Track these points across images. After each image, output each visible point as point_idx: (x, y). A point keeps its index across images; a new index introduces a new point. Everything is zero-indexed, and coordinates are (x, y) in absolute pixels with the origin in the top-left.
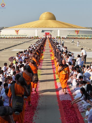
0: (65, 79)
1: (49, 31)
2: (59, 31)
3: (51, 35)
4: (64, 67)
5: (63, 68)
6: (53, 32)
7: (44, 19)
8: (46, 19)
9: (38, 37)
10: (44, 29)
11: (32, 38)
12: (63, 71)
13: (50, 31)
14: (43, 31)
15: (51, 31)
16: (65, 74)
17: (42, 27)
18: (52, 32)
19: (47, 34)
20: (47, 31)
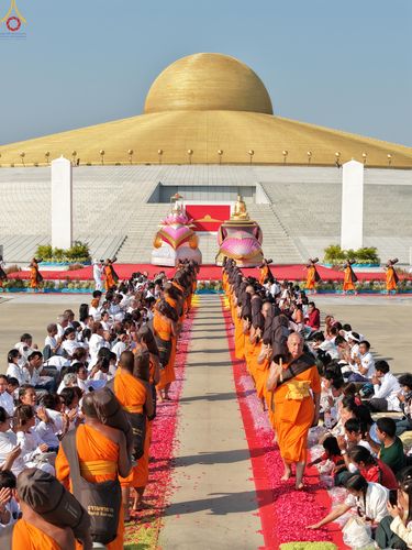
0: (298, 422)
1: (220, 194)
4: (294, 367)
5: (292, 372)
6: (261, 198)
7: (177, 103)
8: (197, 102)
10: (173, 176)
12: (291, 386)
14: (163, 194)
16: (298, 401)
17: (161, 158)
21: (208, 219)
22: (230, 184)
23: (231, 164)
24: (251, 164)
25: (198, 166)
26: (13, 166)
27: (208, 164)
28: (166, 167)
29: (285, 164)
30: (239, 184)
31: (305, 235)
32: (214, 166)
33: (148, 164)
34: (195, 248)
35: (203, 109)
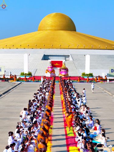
1: (60, 57)
2: (88, 58)
3: (66, 70)
6: (71, 59)
7: (48, 28)
8: (54, 28)
9: (30, 74)
10: (48, 52)
11: (12, 78)
13: (62, 57)
14: (45, 58)
15: (66, 57)
17: (45, 47)
18: (67, 59)
19: (54, 65)
20: (56, 57)
21: (57, 64)
22: (63, 55)
23: (63, 49)
24: (68, 49)
25: (54, 49)
26: (3, 49)
27: (57, 49)
28: (46, 49)
29: (78, 49)
30: (65, 55)
31: (81, 69)
32: (59, 49)
33: (41, 49)
34: (54, 73)
35: (55, 30)
